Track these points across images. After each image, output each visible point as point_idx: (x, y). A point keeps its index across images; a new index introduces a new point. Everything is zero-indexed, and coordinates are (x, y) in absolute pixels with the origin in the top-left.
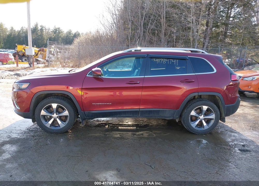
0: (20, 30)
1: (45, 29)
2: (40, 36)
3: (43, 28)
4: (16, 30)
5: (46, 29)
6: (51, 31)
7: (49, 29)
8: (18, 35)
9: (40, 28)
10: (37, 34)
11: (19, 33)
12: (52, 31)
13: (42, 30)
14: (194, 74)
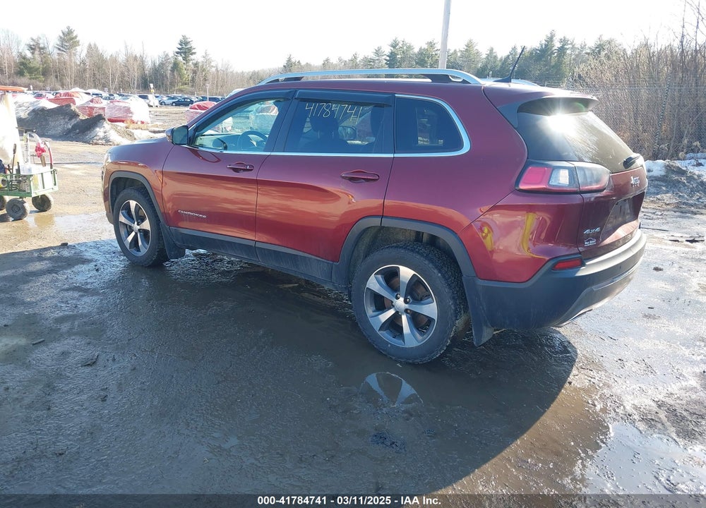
0: (508, 56)
1: (570, 46)
2: (553, 67)
3: (565, 46)
4: (499, 57)
5: (573, 48)
6: (586, 53)
7: (583, 48)
8: (501, 67)
9: (557, 45)
10: (547, 63)
11: (503, 64)
12: (588, 51)
13: (562, 50)
14: (391, 156)
